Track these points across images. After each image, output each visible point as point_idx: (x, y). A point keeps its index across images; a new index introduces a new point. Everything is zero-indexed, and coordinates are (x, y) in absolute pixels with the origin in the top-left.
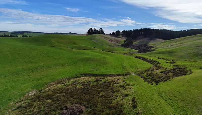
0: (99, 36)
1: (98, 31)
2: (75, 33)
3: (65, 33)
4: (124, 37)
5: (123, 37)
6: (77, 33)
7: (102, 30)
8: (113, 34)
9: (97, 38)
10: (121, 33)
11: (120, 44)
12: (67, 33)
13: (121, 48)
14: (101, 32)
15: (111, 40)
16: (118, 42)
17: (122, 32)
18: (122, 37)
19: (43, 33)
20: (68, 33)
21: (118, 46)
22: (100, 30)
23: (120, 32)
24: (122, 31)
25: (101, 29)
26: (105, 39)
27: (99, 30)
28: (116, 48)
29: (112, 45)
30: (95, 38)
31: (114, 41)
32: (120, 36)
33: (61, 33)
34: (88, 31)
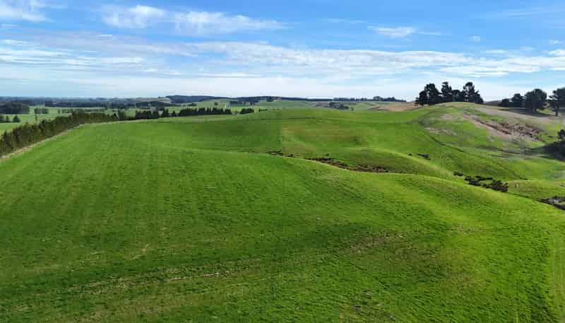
0: (459, 109)
1: (457, 91)
2: (391, 97)
3: (362, 99)
4: (559, 114)
5: (557, 111)
6: (396, 98)
7: (472, 90)
8: (517, 103)
9: (445, 118)
10: (548, 98)
11: (543, 145)
12: (368, 98)
13: (540, 164)
14: (470, 95)
15: (503, 125)
16: (535, 131)
17: (552, 94)
18: (554, 113)
19: (306, 100)
20: (372, 98)
21: (532, 151)
22: (464, 88)
23: (545, 95)
24: (554, 92)
25: (469, 84)
26: (478, 121)
27: (461, 90)
28: (521, 162)
29: (505, 146)
30: (439, 119)
31: (516, 127)
32: (543, 109)
33: (352, 100)
34: (422, 94)
